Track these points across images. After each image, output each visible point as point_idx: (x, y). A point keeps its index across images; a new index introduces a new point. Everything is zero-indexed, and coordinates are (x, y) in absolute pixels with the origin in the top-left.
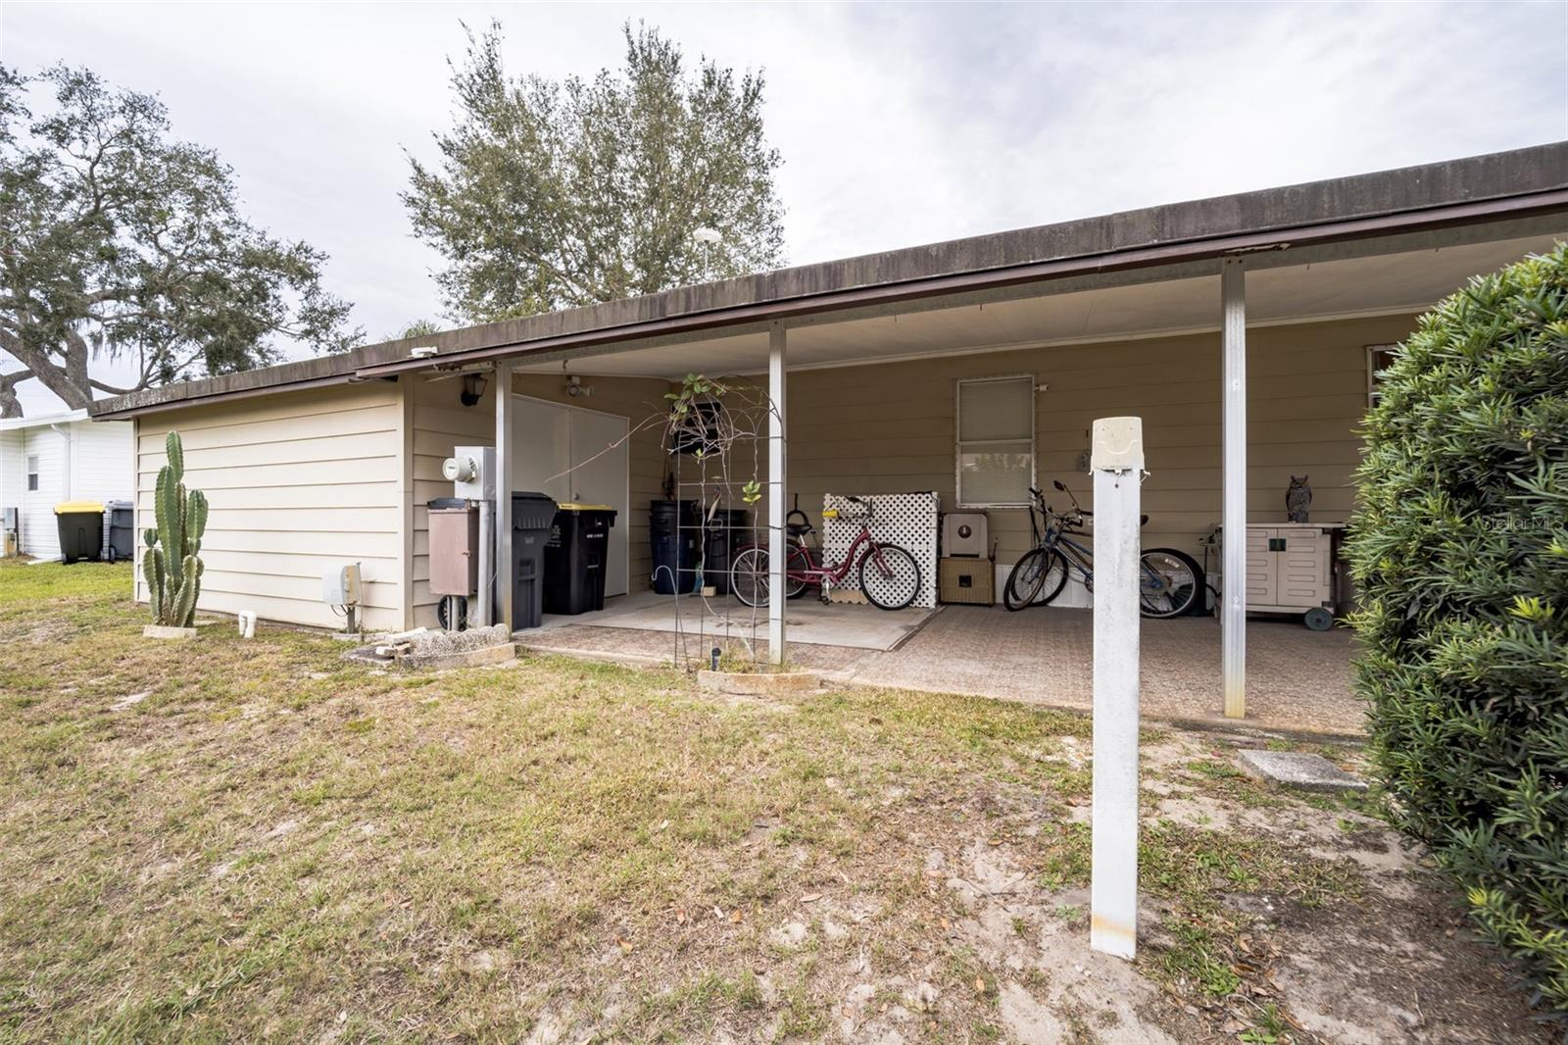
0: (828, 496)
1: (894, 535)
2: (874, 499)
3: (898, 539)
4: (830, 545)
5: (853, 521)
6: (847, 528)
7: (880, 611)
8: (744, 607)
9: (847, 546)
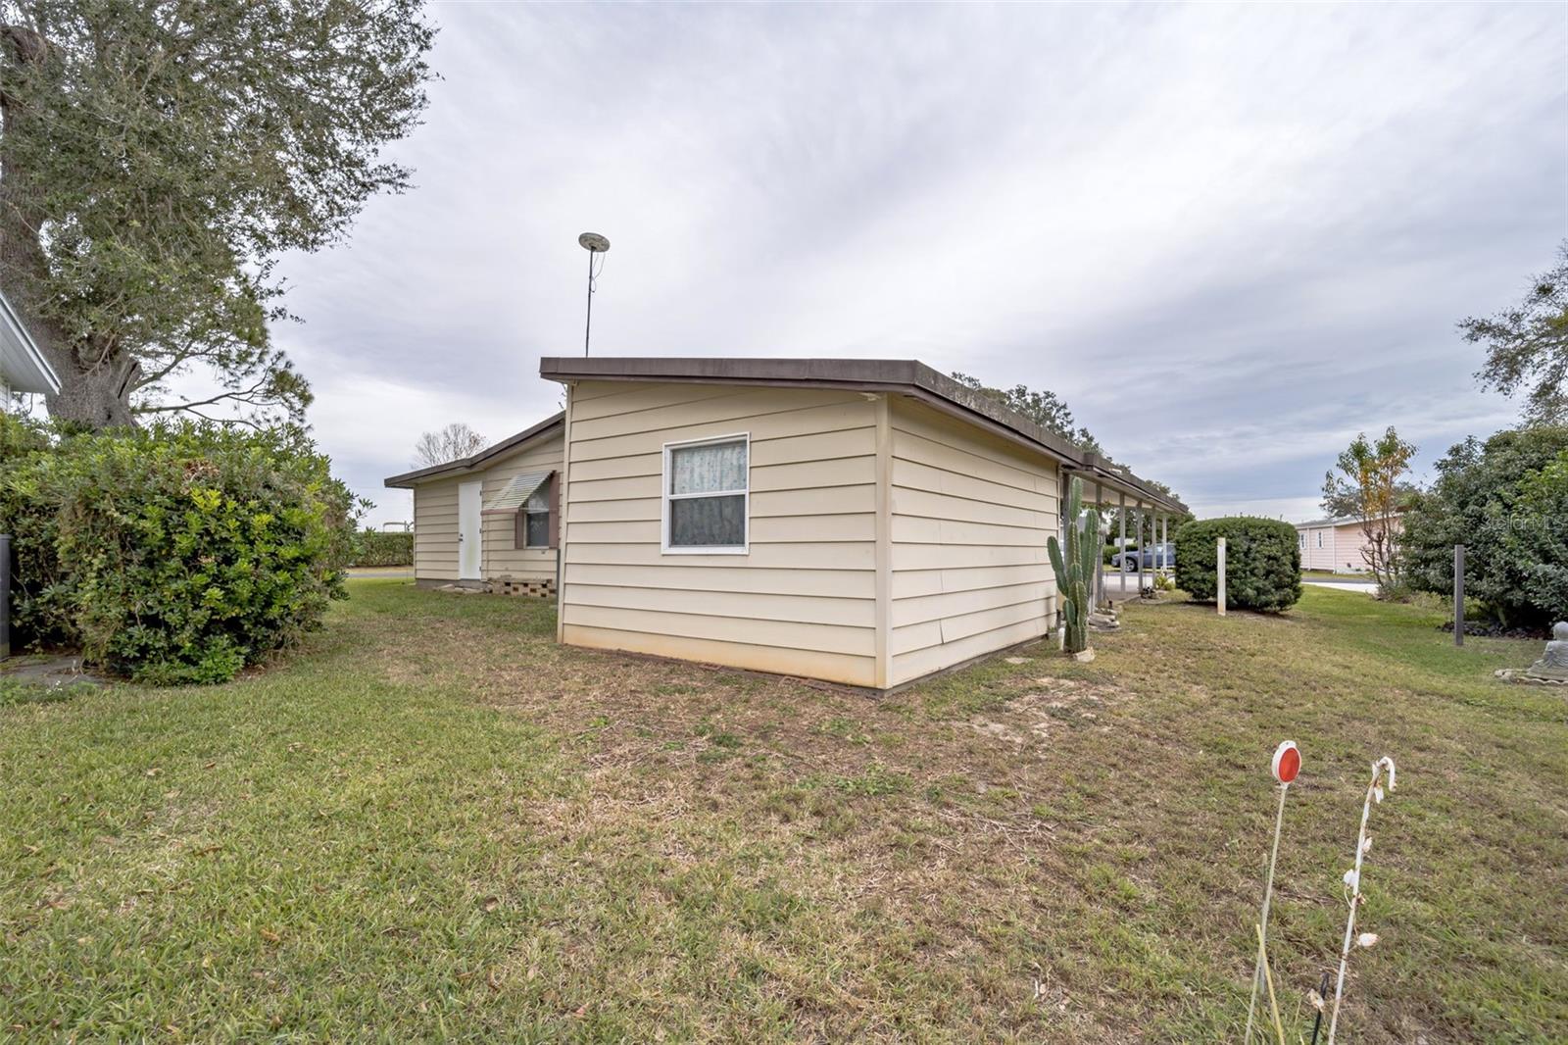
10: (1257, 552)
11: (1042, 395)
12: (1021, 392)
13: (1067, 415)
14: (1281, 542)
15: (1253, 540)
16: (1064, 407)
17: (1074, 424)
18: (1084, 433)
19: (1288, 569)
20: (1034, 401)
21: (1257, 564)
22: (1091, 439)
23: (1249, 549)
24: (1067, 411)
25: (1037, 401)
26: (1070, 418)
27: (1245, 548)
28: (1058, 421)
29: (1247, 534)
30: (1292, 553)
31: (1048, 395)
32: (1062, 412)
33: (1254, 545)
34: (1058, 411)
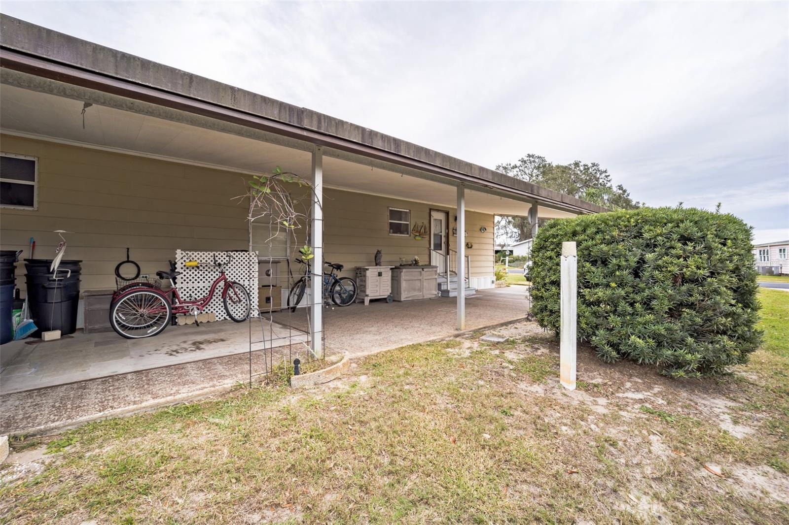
0: (179, 251)
1: (237, 276)
2: (217, 254)
3: (239, 279)
4: (182, 285)
5: (201, 268)
6: (196, 273)
7: (236, 323)
8: (129, 341)
9: (208, 285)
10: (658, 268)
11: (590, 165)
12: (577, 164)
13: (607, 176)
14: (709, 249)
15: (650, 246)
16: (606, 172)
17: (612, 182)
18: (620, 187)
19: (726, 300)
20: (585, 169)
21: (657, 289)
22: (625, 191)
23: (642, 261)
24: (607, 174)
25: (586, 168)
26: (609, 178)
27: (633, 260)
28: (601, 181)
29: (639, 235)
30: (736, 270)
31: (594, 165)
32: (603, 175)
33: (649, 256)
34: (600, 174)
